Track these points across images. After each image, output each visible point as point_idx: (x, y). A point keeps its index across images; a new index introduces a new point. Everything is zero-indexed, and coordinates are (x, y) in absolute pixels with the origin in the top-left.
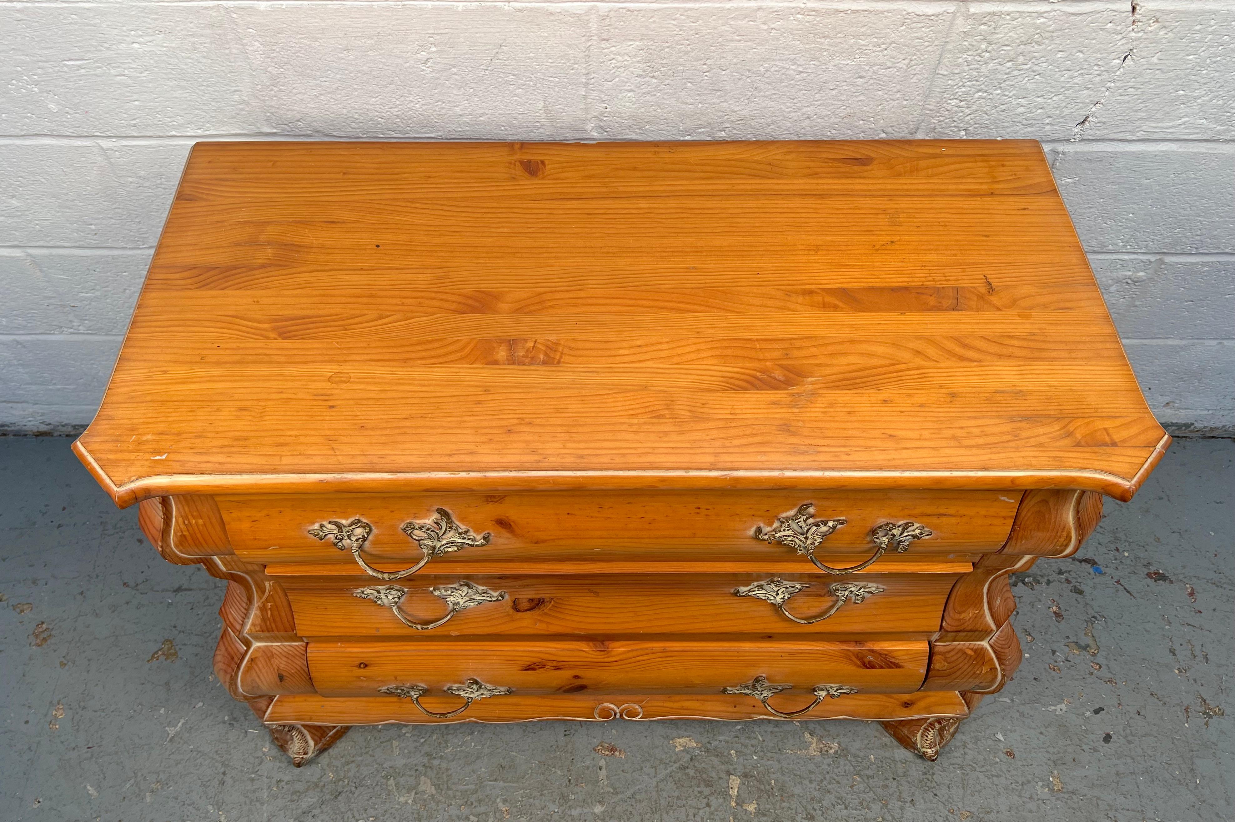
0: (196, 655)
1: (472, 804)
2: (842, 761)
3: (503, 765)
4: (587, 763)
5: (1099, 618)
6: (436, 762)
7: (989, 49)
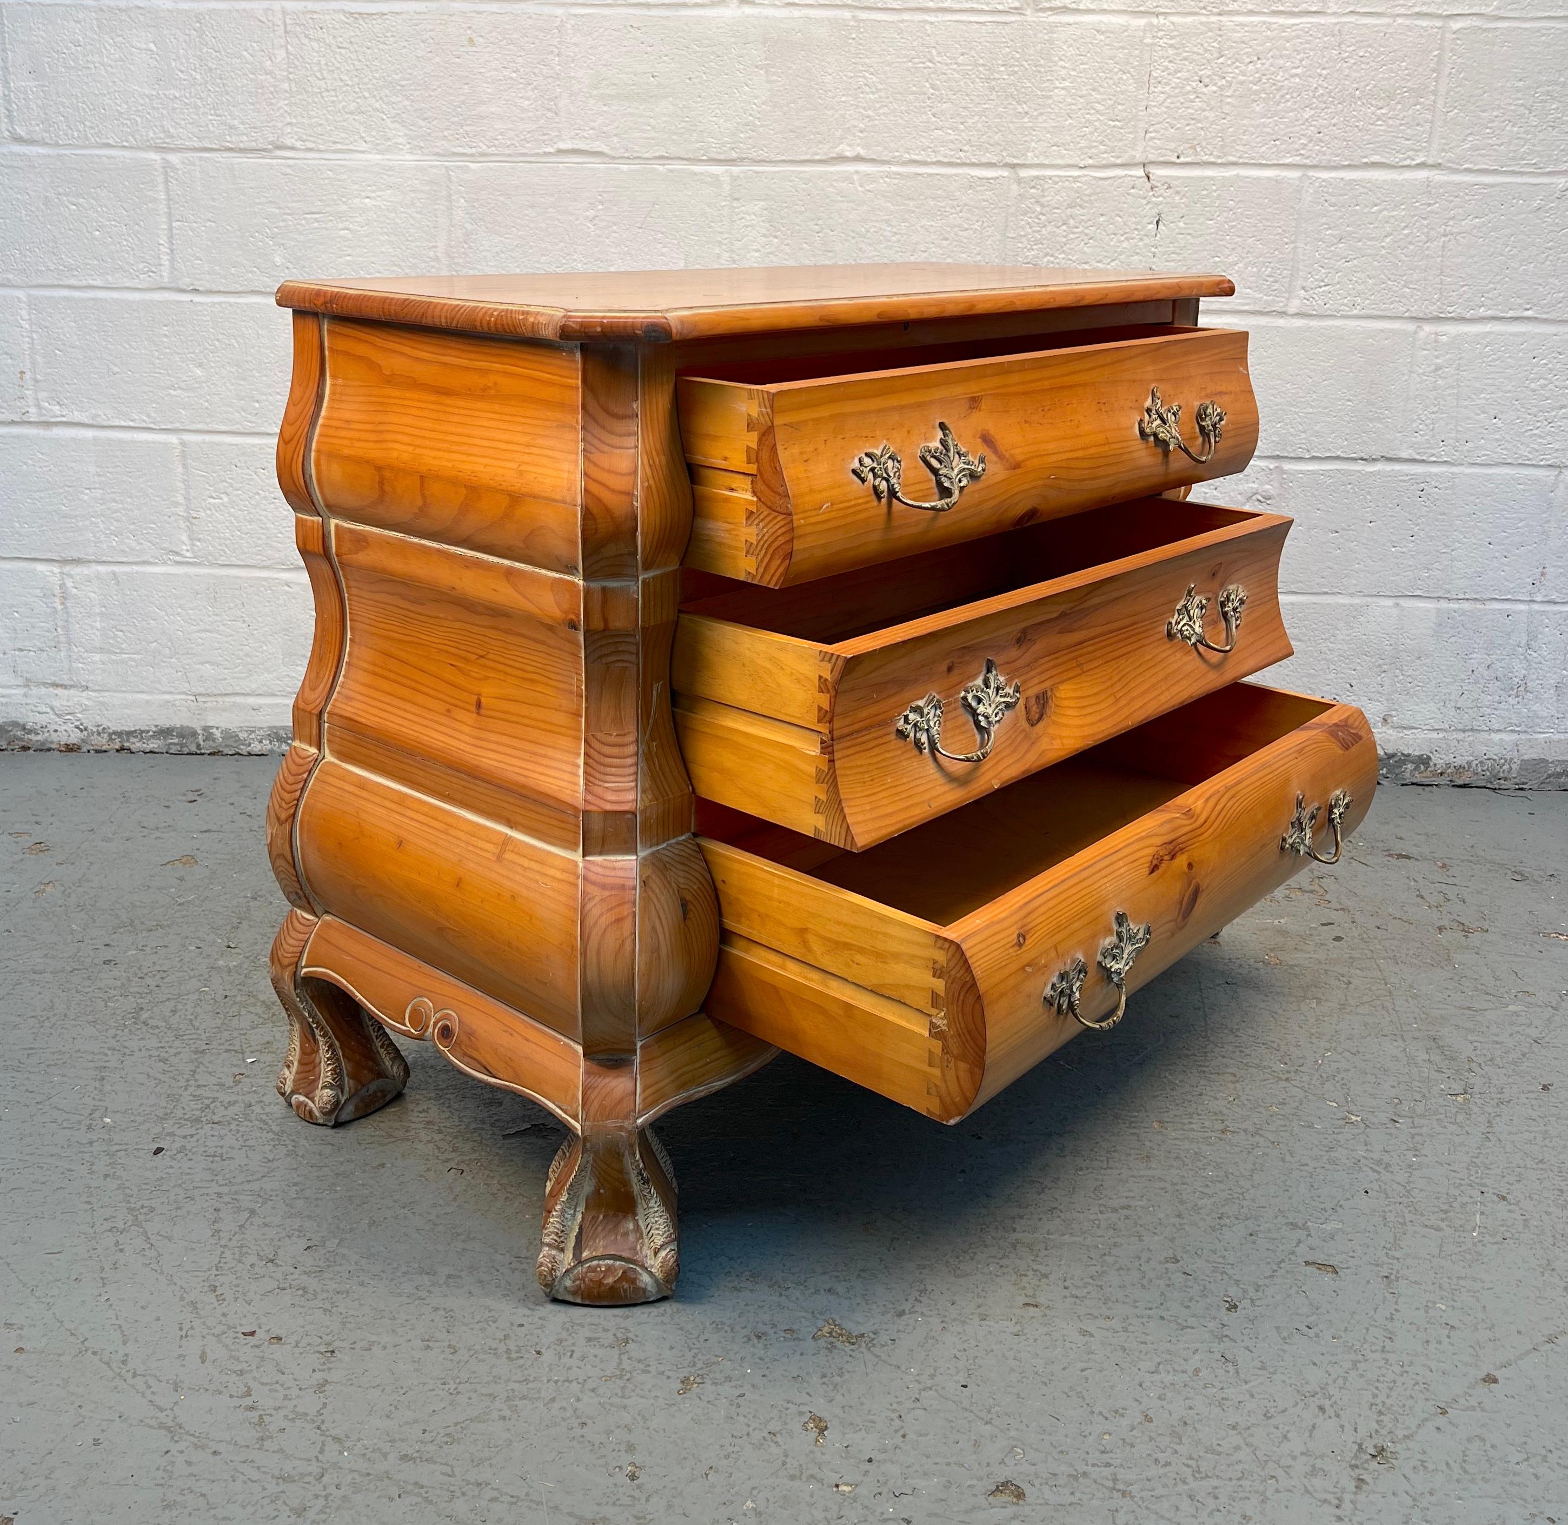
7: (1044, 212)
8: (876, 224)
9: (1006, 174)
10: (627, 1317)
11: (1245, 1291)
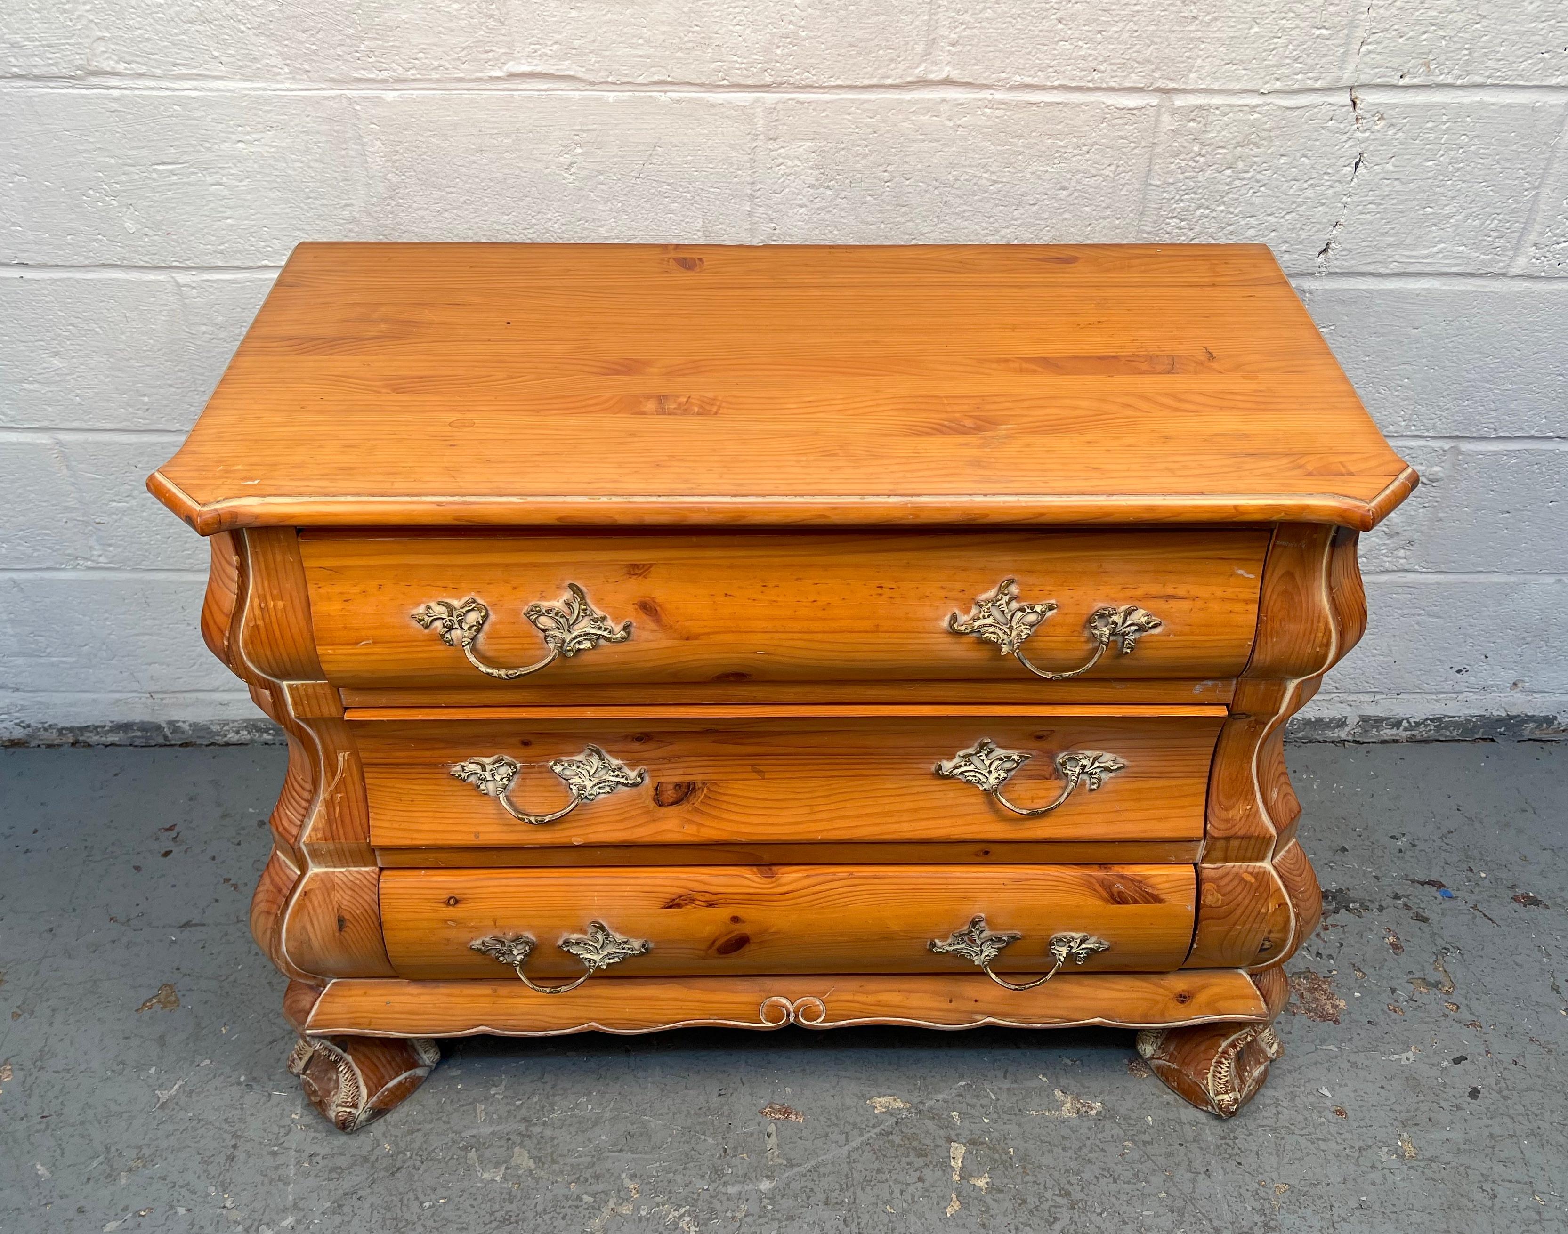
0: (206, 1003)
1: (587, 1180)
2: (1108, 1124)
3: (632, 1132)
4: (750, 1129)
5: (1451, 949)
6: (537, 1130)
7: (1203, 152)
8: (967, 170)
9: (1155, 102)
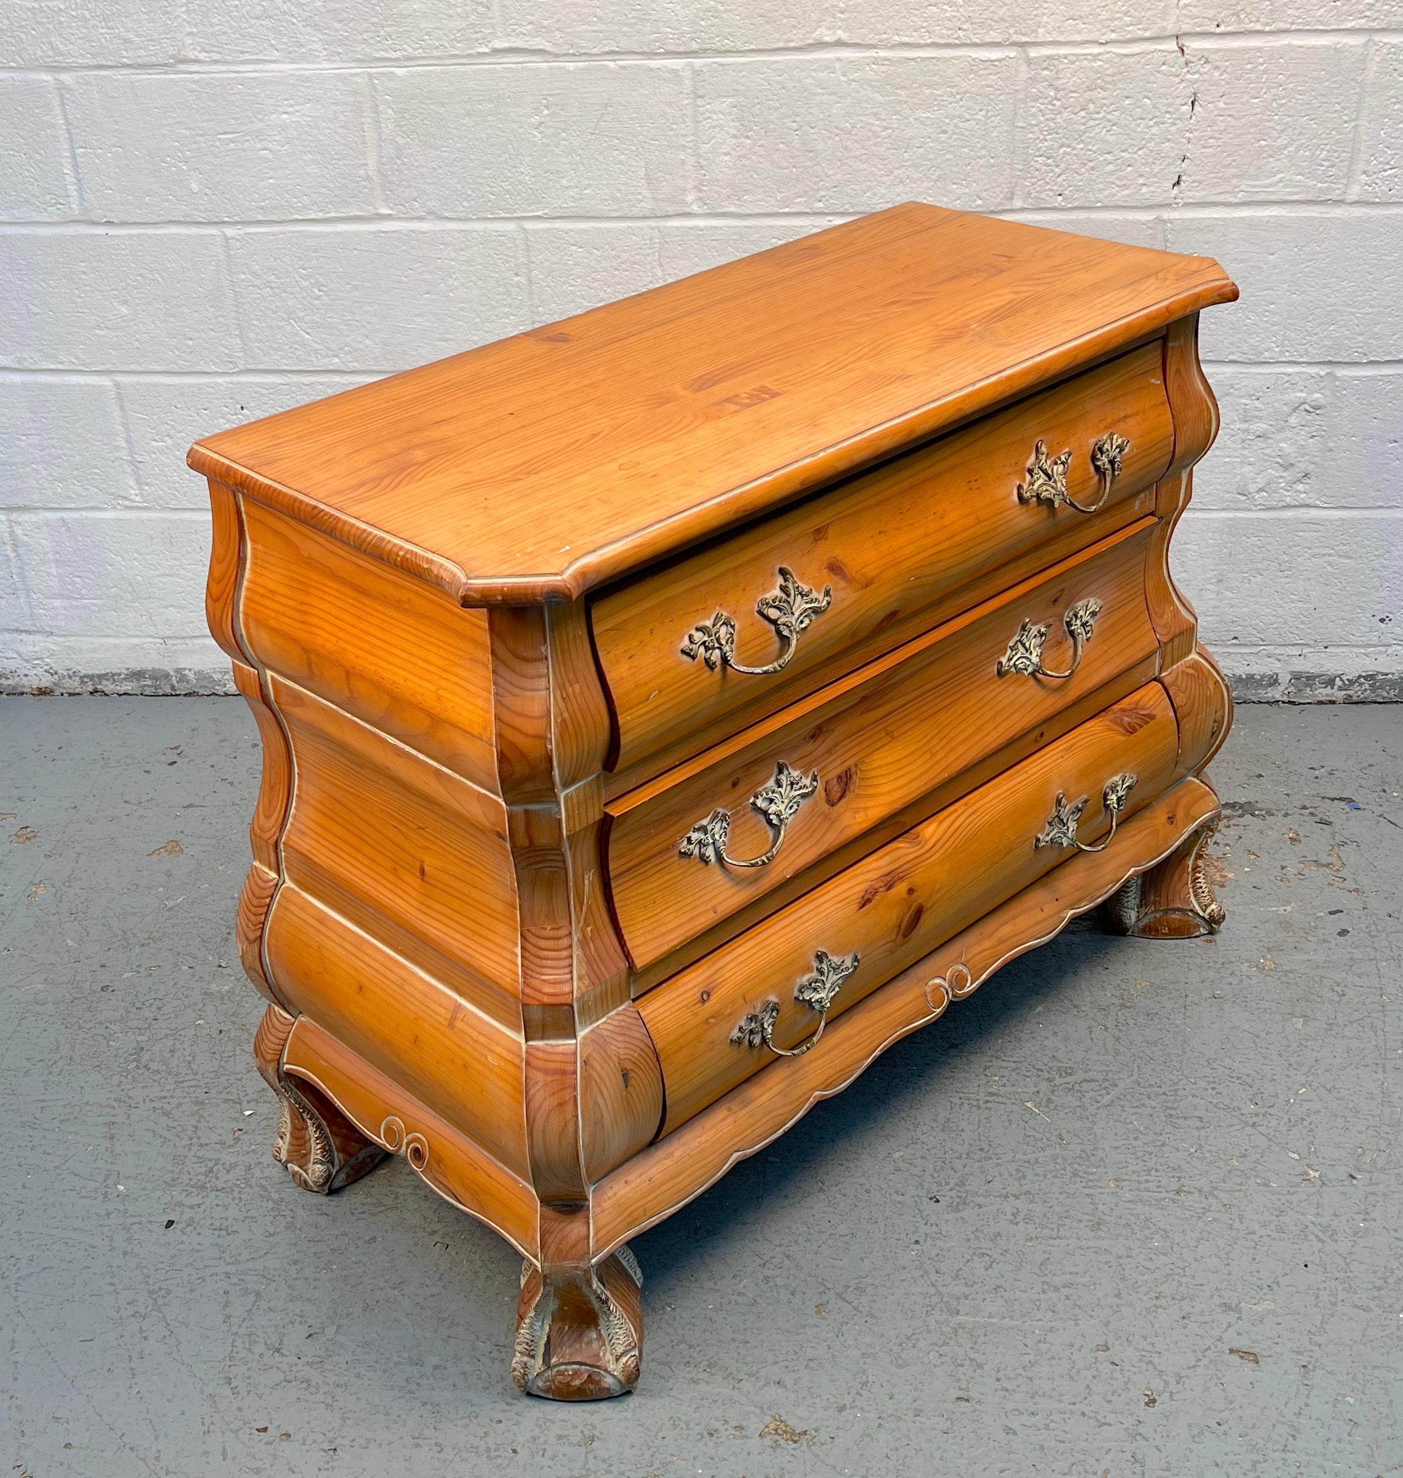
0: (205, 852)
5: (1348, 842)
7: (1058, 96)
8: (863, 118)
9: (1012, 55)
10: (594, 1412)
11: (1166, 1383)
